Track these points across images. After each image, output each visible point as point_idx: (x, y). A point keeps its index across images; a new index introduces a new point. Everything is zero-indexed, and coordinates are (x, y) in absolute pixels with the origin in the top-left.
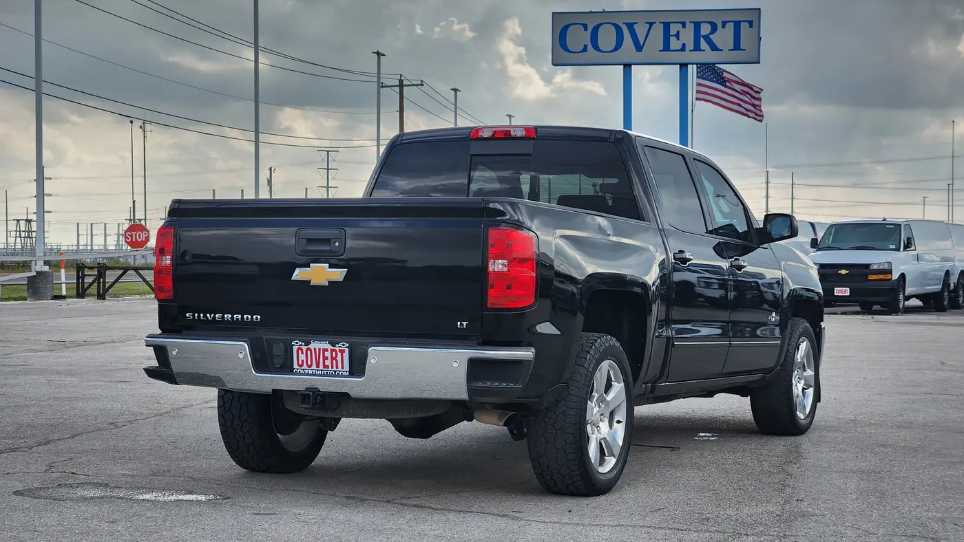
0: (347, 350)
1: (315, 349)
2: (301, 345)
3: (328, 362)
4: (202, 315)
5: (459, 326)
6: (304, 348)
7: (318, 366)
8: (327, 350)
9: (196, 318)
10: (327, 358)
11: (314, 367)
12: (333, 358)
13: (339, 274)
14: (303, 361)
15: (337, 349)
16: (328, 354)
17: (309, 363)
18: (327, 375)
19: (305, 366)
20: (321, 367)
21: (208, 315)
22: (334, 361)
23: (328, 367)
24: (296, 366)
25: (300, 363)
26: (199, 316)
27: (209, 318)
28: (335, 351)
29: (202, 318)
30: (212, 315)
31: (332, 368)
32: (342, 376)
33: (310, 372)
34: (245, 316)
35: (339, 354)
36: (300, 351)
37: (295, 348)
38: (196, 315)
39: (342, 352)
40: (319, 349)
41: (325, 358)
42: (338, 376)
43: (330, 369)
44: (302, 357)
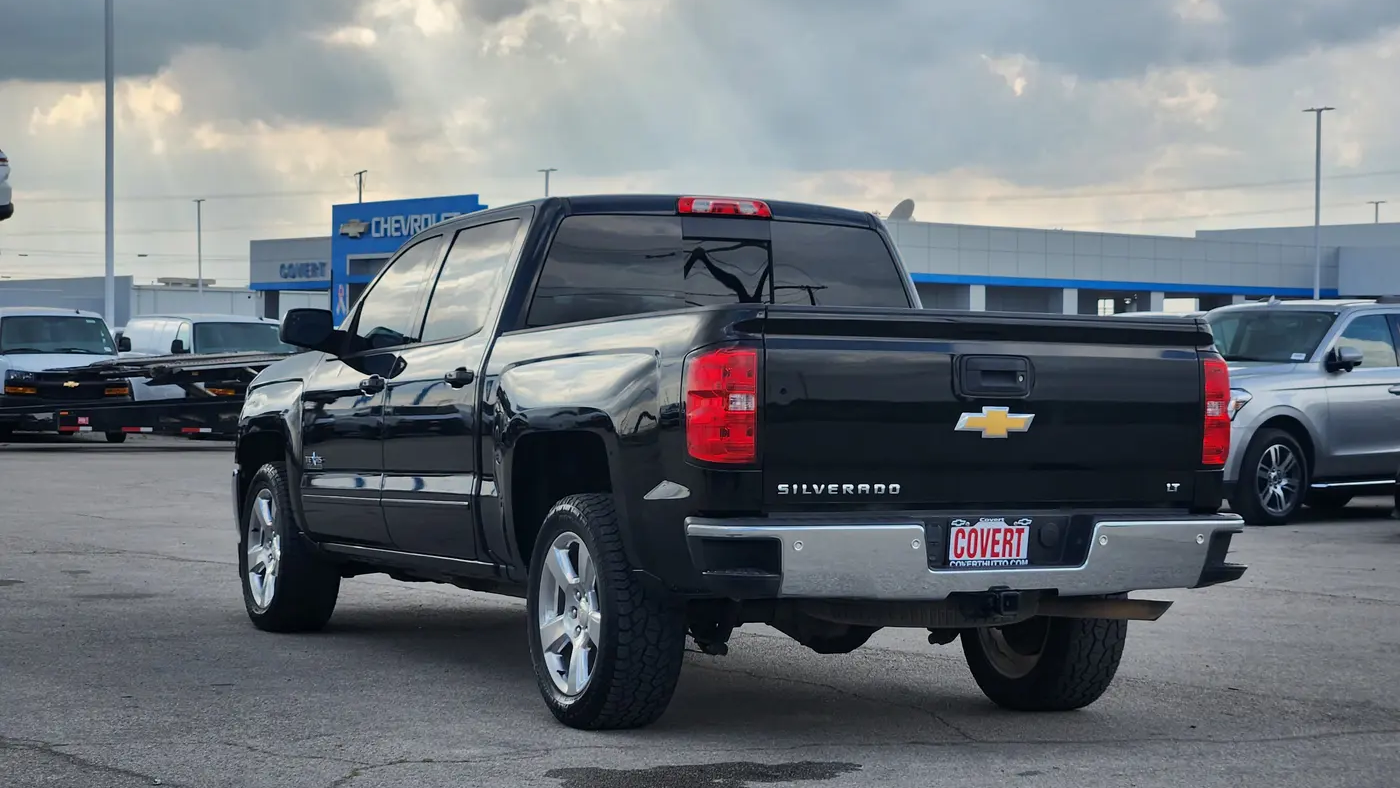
0: (1027, 529)
1: (982, 531)
2: (964, 526)
3: (998, 549)
4: (804, 487)
5: (1169, 490)
6: (967, 530)
7: (984, 554)
8: (998, 531)
9: (795, 492)
10: (998, 543)
11: (978, 556)
12: (1006, 542)
13: (1022, 421)
14: (963, 549)
15: (1014, 528)
16: (1000, 537)
17: (972, 552)
18: (998, 566)
19: (965, 556)
20: (988, 556)
21: (815, 487)
22: (1008, 546)
23: (997, 555)
24: (952, 557)
25: (959, 552)
26: (800, 488)
27: (817, 492)
28: (1011, 531)
29: (804, 492)
30: (823, 486)
31: (1004, 555)
32: (1020, 566)
33: (974, 564)
34: (876, 486)
35: (1016, 535)
36: (960, 535)
37: (954, 531)
38: (795, 487)
39: (1020, 532)
40: (989, 530)
41: (995, 542)
42: (1014, 566)
43: (1000, 557)
44: (963, 543)
